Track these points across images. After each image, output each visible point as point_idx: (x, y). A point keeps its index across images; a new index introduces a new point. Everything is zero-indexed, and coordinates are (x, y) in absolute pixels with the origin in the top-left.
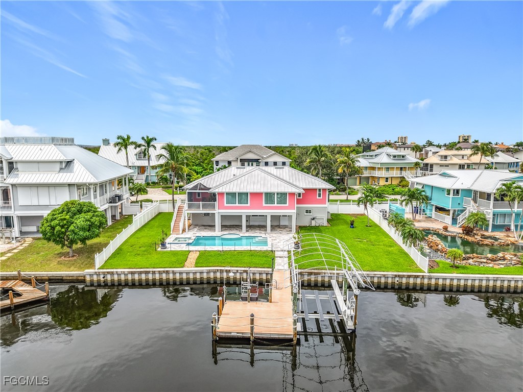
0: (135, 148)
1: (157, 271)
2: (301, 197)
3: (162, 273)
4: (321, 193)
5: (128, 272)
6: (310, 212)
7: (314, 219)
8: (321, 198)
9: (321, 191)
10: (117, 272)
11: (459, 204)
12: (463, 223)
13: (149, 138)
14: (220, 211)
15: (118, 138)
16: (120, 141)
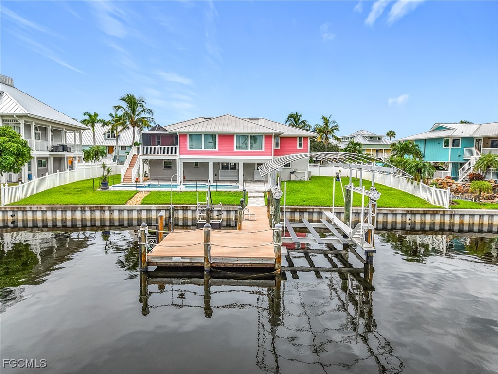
0: (103, 126)
1: (87, 207)
2: (279, 148)
3: (94, 211)
4: (302, 142)
5: (46, 208)
6: (289, 165)
7: (293, 173)
8: (302, 148)
9: (302, 139)
10: (31, 208)
11: (459, 156)
12: (464, 177)
13: (118, 116)
14: (182, 157)
15: (84, 115)
16: (87, 118)
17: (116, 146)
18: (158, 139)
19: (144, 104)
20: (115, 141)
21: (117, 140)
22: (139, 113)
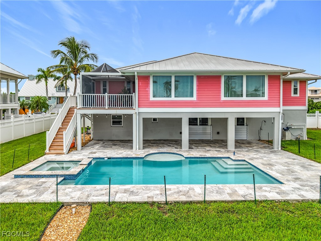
0: (54, 80)
7: (288, 129)
8: (298, 95)
9: (299, 83)
14: (142, 110)
15: (39, 71)
16: (40, 73)
17: (65, 97)
18: (105, 86)
19: (87, 49)
20: (65, 93)
21: (66, 92)
22: (82, 59)
